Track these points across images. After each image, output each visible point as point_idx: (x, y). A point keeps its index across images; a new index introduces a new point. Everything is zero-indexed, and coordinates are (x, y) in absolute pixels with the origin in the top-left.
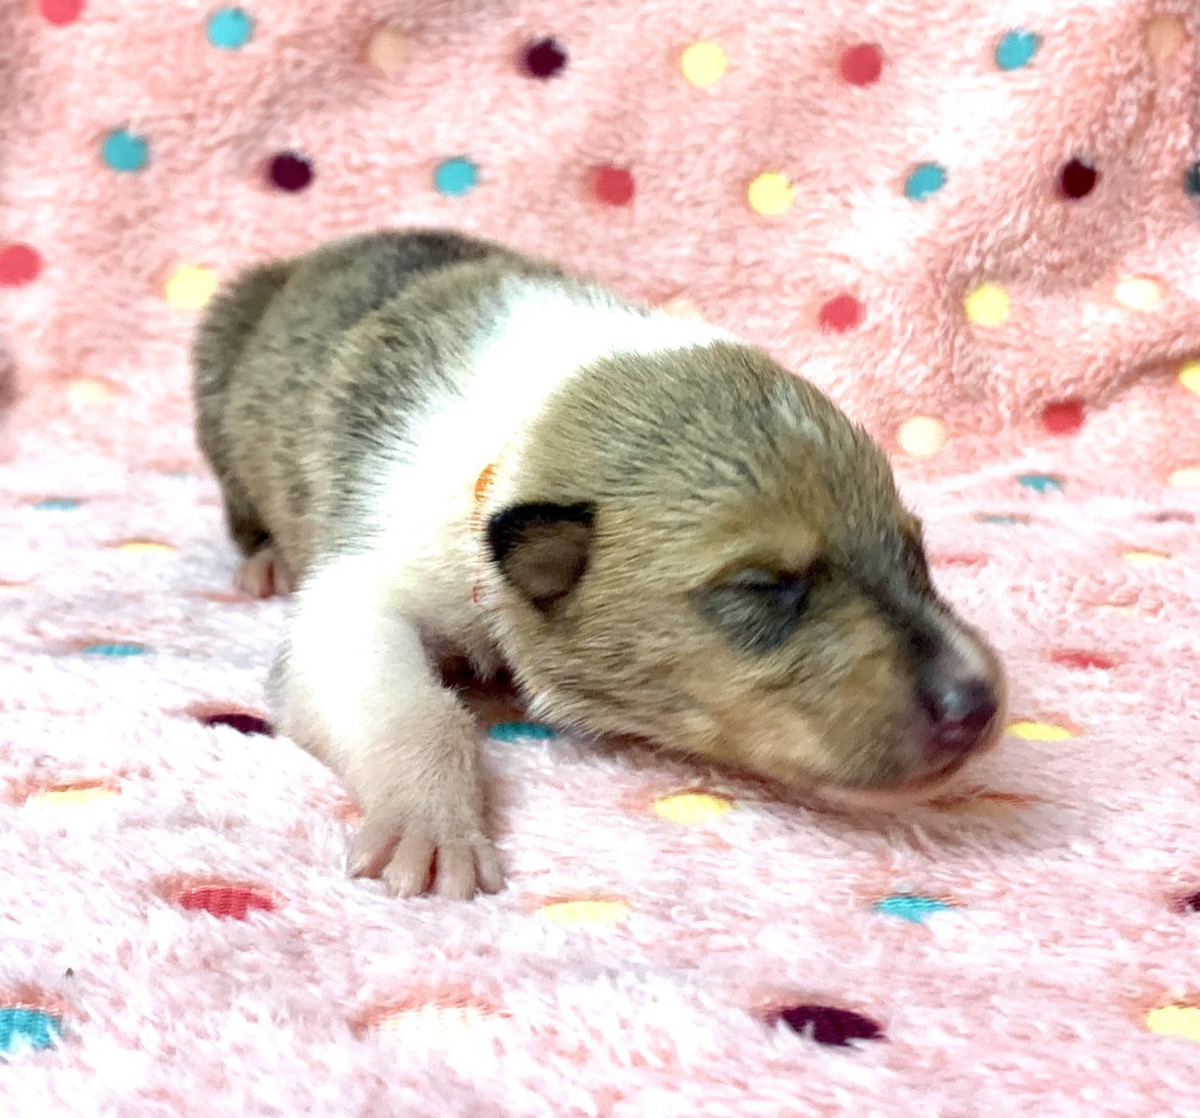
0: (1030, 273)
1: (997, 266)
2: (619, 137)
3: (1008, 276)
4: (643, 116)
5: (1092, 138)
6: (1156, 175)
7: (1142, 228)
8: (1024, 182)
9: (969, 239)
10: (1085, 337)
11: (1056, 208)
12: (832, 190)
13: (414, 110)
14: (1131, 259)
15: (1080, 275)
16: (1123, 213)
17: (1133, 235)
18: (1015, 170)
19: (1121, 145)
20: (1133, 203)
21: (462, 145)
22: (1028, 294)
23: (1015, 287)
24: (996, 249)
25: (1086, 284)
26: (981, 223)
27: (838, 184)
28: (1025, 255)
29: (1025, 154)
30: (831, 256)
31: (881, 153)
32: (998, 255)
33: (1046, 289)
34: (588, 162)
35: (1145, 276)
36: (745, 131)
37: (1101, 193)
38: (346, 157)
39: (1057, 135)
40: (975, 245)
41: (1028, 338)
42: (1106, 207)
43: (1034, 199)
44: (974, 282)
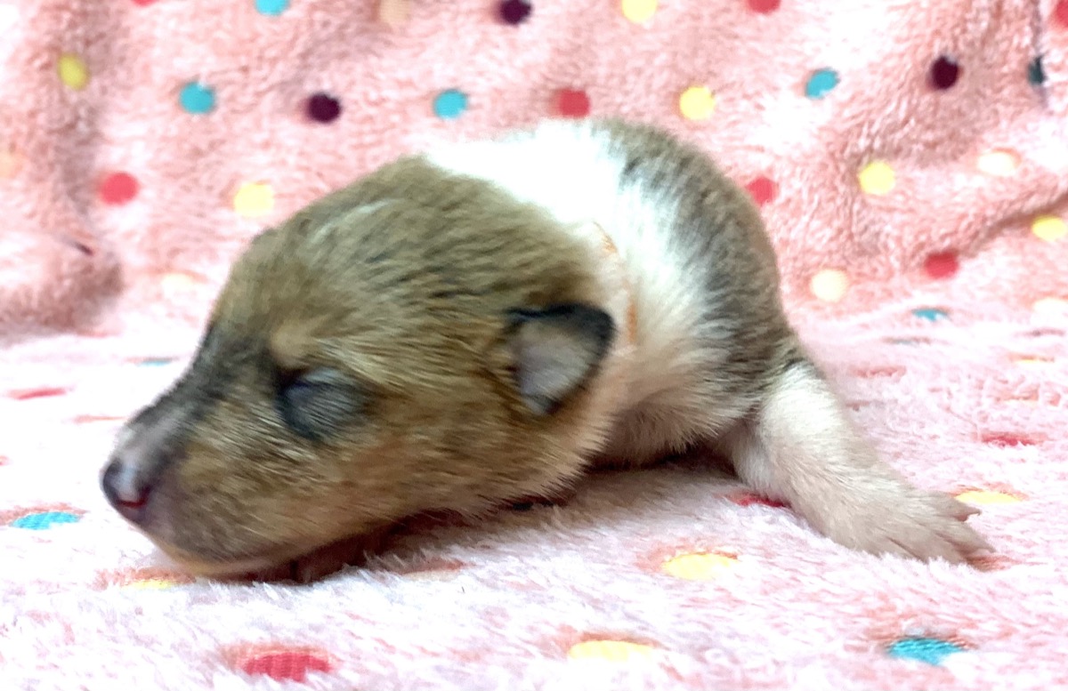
0: (910, 151)
1: (883, 146)
2: (575, 66)
3: (893, 153)
4: (594, 48)
5: (955, 40)
6: (1005, 69)
7: (996, 112)
8: (902, 77)
9: (860, 125)
10: (958, 199)
11: (928, 98)
12: (746, 96)
13: (416, 55)
14: (988, 136)
15: (949, 152)
16: (981, 101)
17: (988, 118)
18: (894, 68)
19: (978, 44)
20: (988, 92)
21: (454, 80)
22: (908, 168)
23: (899, 162)
24: (882, 131)
25: (955, 158)
26: (870, 112)
27: (750, 91)
28: (906, 137)
29: (902, 55)
30: (749, 148)
31: (784, 65)
32: (884, 137)
33: (923, 162)
34: (552, 86)
35: (1000, 150)
36: (675, 54)
37: (963, 85)
38: (365, 94)
39: (927, 39)
40: (865, 130)
41: (911, 203)
42: (967, 95)
43: (911, 91)
44: (865, 159)
